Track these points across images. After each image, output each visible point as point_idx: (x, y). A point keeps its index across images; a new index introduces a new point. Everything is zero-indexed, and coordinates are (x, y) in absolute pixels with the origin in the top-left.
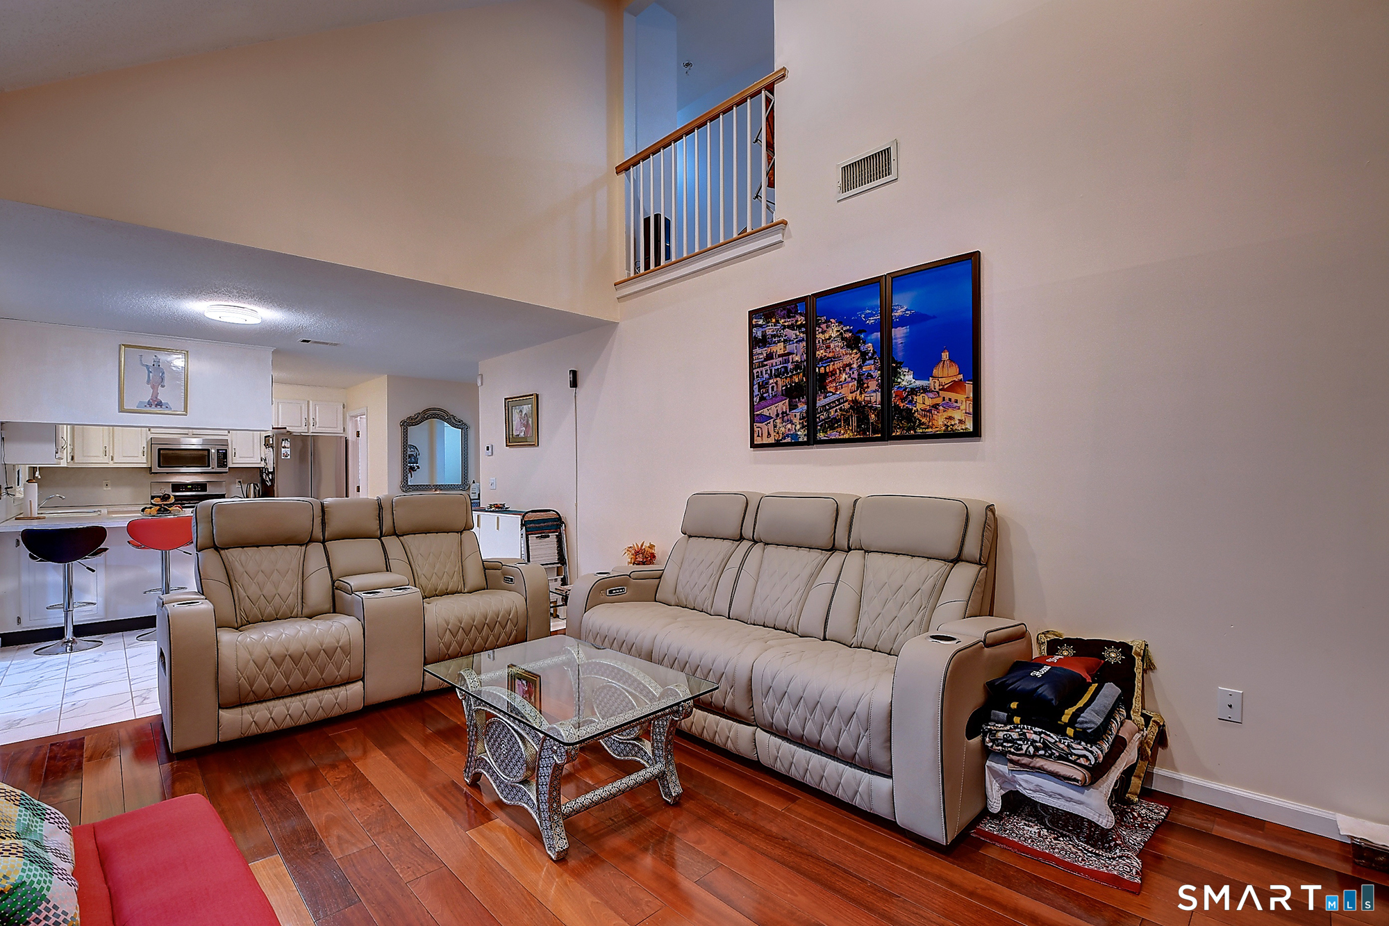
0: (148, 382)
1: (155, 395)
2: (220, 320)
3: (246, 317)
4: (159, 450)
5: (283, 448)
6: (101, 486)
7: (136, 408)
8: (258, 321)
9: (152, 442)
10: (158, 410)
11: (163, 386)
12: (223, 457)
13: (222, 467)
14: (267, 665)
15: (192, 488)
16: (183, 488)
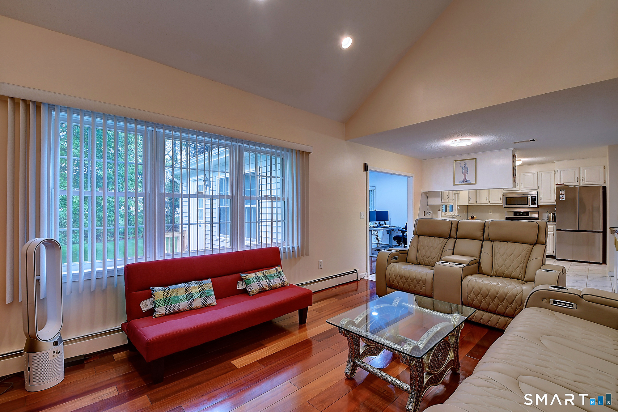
0: (463, 173)
1: (465, 177)
2: (456, 146)
3: (466, 143)
4: (506, 198)
5: (561, 194)
6: (489, 212)
7: (459, 183)
8: (471, 143)
9: (504, 194)
10: (466, 183)
11: (468, 174)
12: (534, 200)
13: (534, 205)
14: (398, 277)
15: (522, 214)
16: (518, 214)
